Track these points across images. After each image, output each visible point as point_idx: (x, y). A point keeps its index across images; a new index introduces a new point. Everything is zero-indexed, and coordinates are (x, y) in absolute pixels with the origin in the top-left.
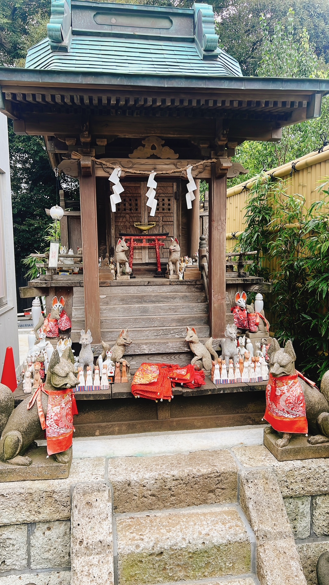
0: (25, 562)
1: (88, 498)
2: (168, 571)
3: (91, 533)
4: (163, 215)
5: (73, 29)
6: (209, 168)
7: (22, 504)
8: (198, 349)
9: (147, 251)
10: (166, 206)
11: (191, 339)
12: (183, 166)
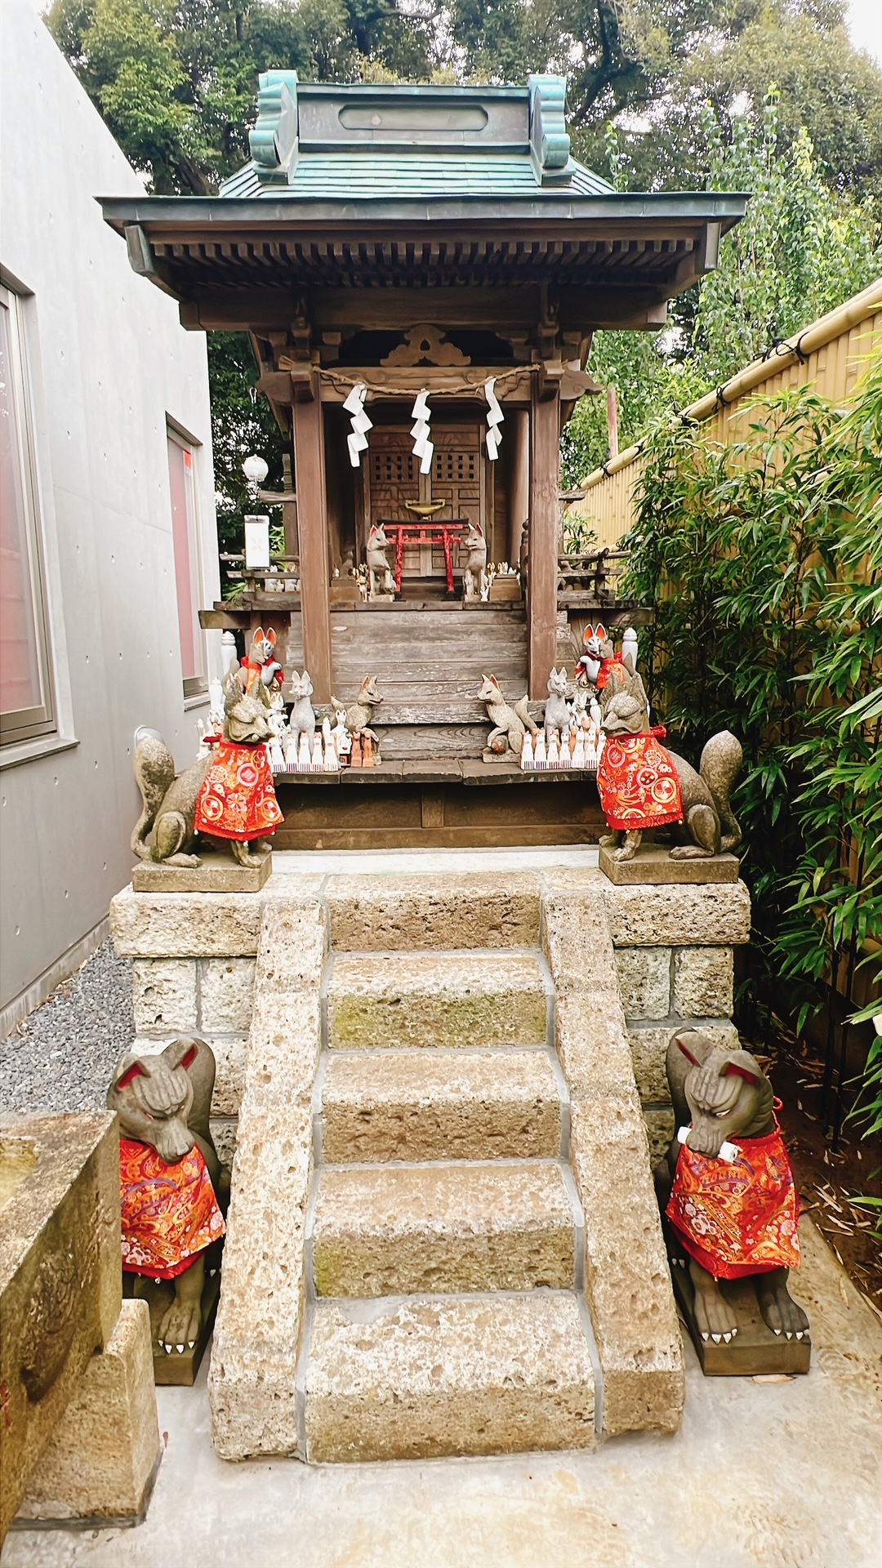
0: (193, 1020)
1: (285, 917)
2: (409, 1030)
3: (287, 963)
4: (458, 486)
5: (302, 141)
6: (527, 383)
7: (186, 924)
8: (502, 715)
9: (429, 554)
10: (465, 470)
11: (488, 697)
12: (478, 379)
